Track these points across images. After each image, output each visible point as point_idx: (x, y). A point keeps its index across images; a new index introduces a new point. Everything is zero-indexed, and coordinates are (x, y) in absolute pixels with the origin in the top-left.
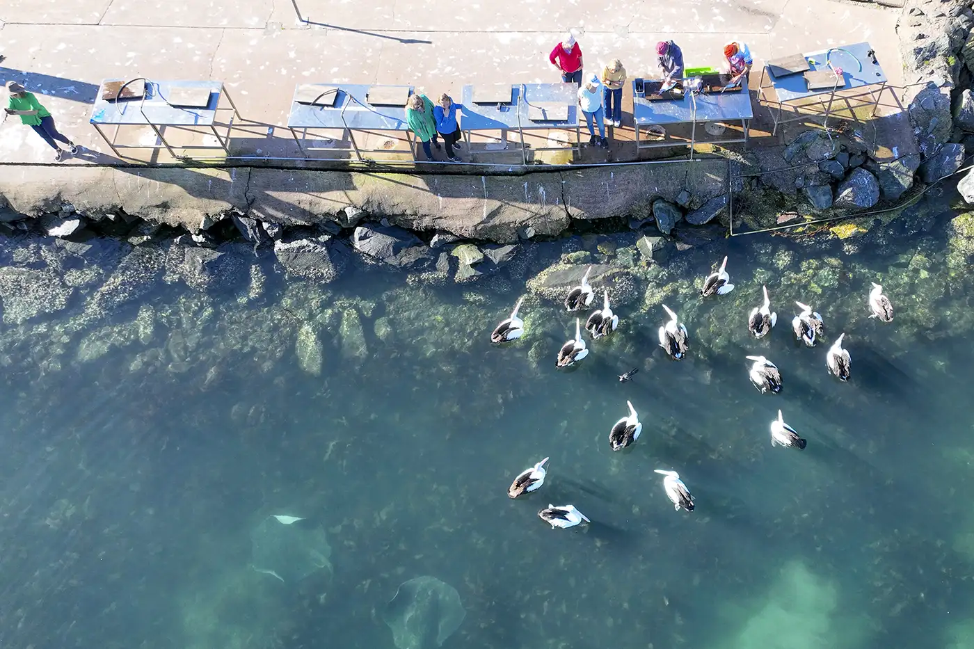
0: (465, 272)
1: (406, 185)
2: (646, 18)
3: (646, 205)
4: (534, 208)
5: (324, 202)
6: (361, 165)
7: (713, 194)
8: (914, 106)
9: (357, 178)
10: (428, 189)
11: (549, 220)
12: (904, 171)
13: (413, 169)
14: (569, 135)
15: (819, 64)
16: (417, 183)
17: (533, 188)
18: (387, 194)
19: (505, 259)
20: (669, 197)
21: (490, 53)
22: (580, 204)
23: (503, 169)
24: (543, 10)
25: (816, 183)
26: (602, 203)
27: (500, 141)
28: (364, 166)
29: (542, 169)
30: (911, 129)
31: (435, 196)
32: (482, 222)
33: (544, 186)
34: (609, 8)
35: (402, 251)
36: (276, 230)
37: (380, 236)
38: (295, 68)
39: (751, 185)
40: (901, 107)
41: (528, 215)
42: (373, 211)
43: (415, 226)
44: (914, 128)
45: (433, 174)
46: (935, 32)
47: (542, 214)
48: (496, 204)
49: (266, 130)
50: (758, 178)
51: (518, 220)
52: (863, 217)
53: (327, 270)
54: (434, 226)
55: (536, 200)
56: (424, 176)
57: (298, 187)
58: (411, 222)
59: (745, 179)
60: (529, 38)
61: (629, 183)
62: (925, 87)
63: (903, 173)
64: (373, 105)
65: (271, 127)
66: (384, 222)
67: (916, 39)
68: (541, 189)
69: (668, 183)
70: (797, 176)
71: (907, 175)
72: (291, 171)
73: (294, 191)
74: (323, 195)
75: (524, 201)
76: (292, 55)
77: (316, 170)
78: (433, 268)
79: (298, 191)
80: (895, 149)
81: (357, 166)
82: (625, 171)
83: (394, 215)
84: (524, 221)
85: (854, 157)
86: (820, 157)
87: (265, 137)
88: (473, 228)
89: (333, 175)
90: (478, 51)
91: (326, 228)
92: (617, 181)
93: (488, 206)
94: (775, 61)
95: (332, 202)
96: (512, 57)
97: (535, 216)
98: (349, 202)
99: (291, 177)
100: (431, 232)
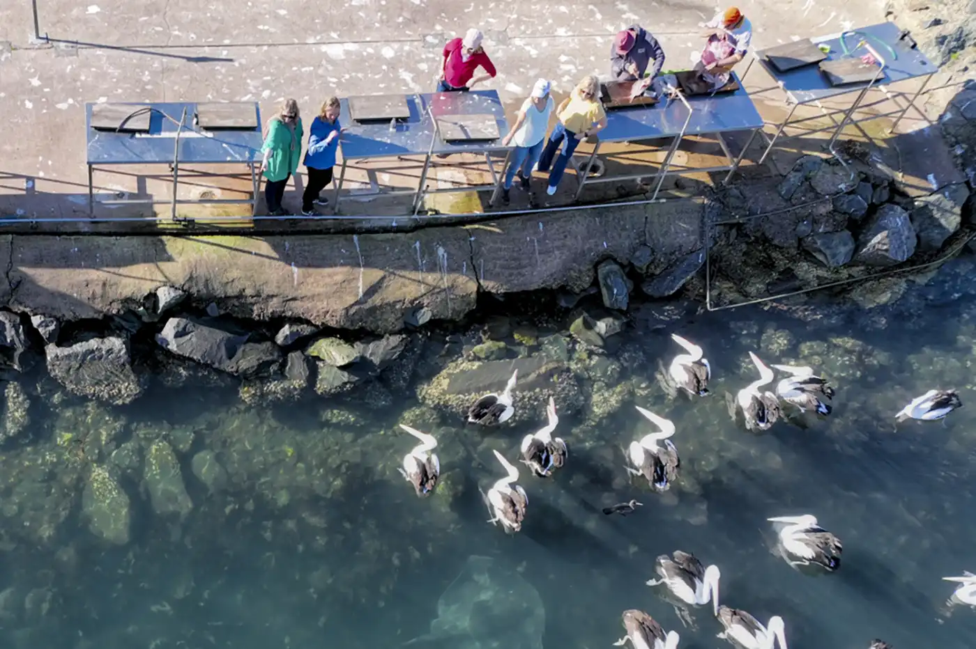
0: (330, 379)
1: (244, 252)
2: (527, 19)
3: (589, 270)
4: (431, 278)
5: (125, 281)
6: (175, 226)
7: (683, 250)
8: (949, 116)
9: (174, 245)
10: (277, 257)
11: (452, 296)
12: (948, 208)
13: (253, 228)
14: (466, 174)
15: (835, 52)
16: (259, 249)
17: (429, 250)
18: (217, 265)
19: (388, 357)
20: (623, 257)
21: (320, 71)
22: (497, 270)
23: (383, 224)
24: (379, 14)
25: (828, 229)
26: (528, 268)
27: (369, 186)
28: (179, 227)
29: (439, 221)
30: (947, 149)
31: (288, 267)
32: (356, 303)
33: (444, 245)
34: (471, 9)
35: (239, 353)
36: (52, 327)
37: (205, 330)
38: (44, 100)
39: (728, 238)
40: (925, 119)
41: (423, 289)
42: (198, 291)
43: (256, 313)
44: (952, 146)
45: (282, 234)
46: (955, 15)
47: (442, 287)
48: (376, 274)
49: (23, 184)
50: (739, 226)
51: (409, 298)
52: (892, 276)
53: (126, 384)
54: (284, 312)
55: (433, 267)
56: (269, 238)
57: (84, 260)
58: (250, 307)
59: (722, 228)
60: (370, 50)
61: (566, 237)
62: (961, 89)
63: (946, 211)
64: (208, 129)
65: (29, 179)
66: (213, 310)
67: (930, 26)
68: (441, 251)
69: (620, 236)
70: (800, 220)
71: (954, 214)
72: (73, 237)
73: (80, 267)
74: (122, 271)
75: (416, 268)
76: (35, 82)
77: (110, 234)
78: (281, 374)
79: (86, 267)
80: (931, 177)
81: (169, 227)
82: (558, 219)
83: (227, 298)
84: (416, 299)
85: (879, 189)
86: (833, 189)
87: (24, 193)
88: (343, 312)
89: (135, 241)
90: (304, 69)
91: (124, 323)
92: (548, 234)
93: (364, 278)
94: (771, 49)
95: (137, 281)
96: (353, 74)
97: (432, 291)
98: (164, 279)
99: (73, 246)
100: (277, 321)
